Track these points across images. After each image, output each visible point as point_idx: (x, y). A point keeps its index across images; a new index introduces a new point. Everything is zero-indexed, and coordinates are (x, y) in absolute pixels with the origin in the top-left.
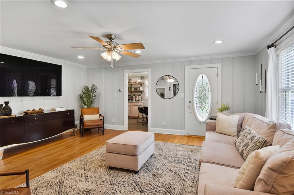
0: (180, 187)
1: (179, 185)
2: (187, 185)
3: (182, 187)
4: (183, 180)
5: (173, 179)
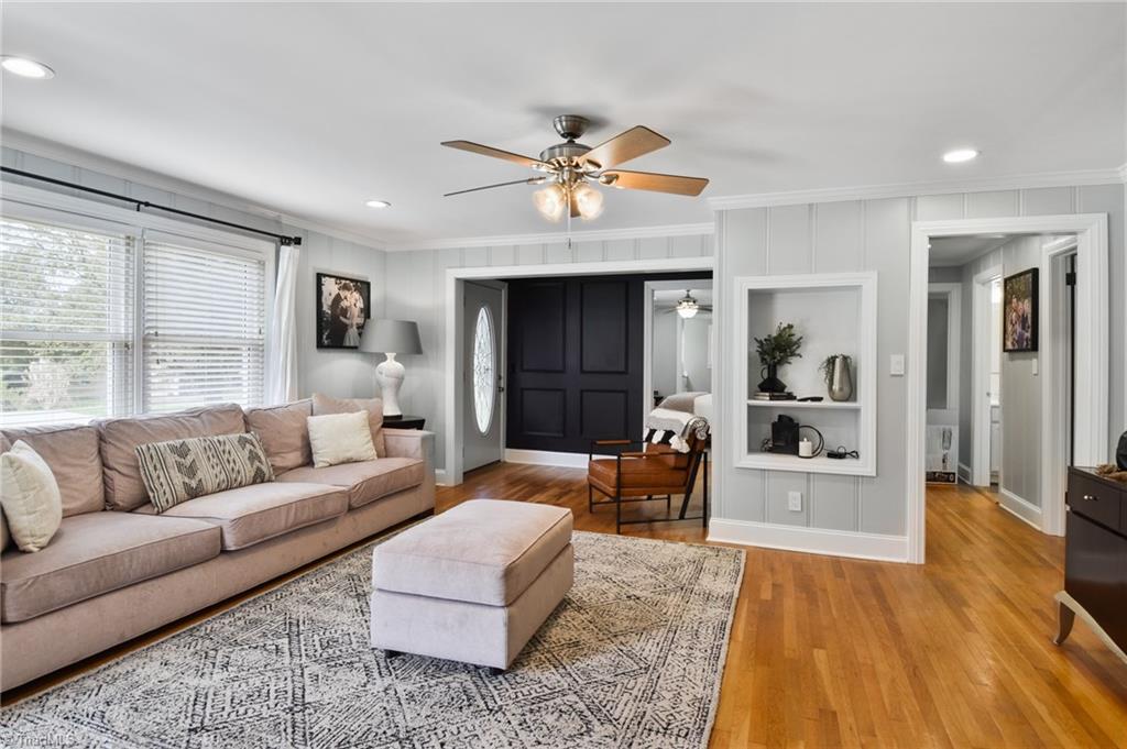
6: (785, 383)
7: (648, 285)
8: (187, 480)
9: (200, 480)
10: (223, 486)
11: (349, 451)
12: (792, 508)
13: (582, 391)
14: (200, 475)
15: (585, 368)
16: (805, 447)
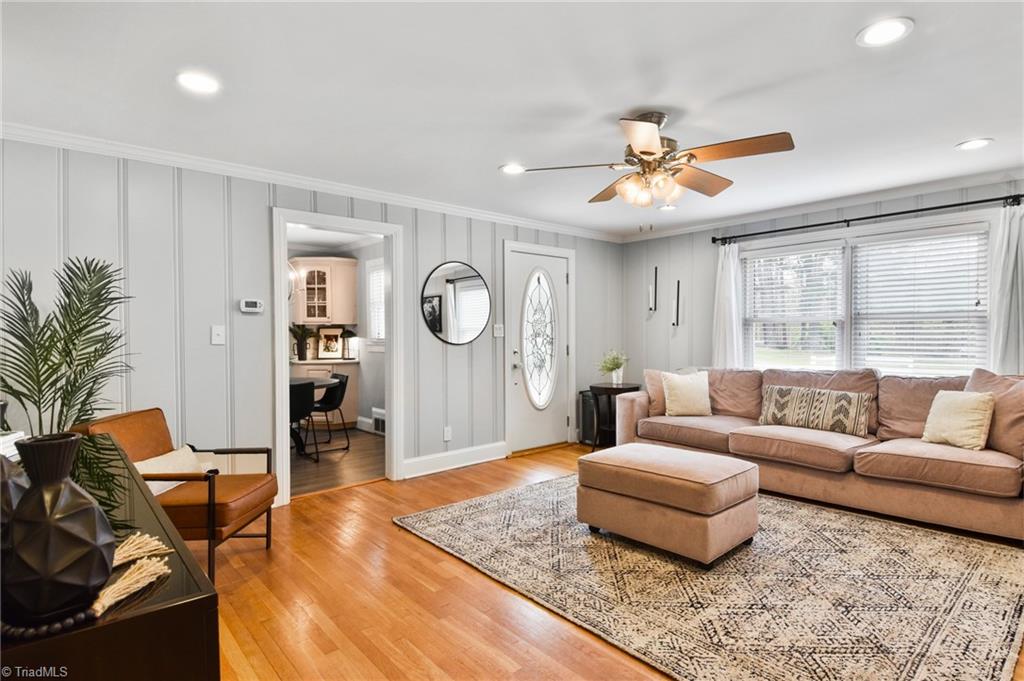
8: (776, 412)
9: (785, 415)
10: (801, 423)
11: (944, 431)
14: (786, 411)
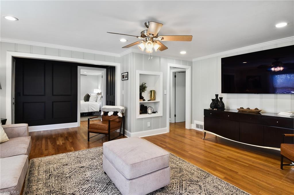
0: (51, 184)
1: (53, 185)
2: (44, 189)
3: (49, 185)
4: (50, 191)
5: (63, 188)
6: (143, 96)
7: (79, 67)
12: (148, 126)
13: (53, 102)
15: (54, 94)
16: (149, 111)
